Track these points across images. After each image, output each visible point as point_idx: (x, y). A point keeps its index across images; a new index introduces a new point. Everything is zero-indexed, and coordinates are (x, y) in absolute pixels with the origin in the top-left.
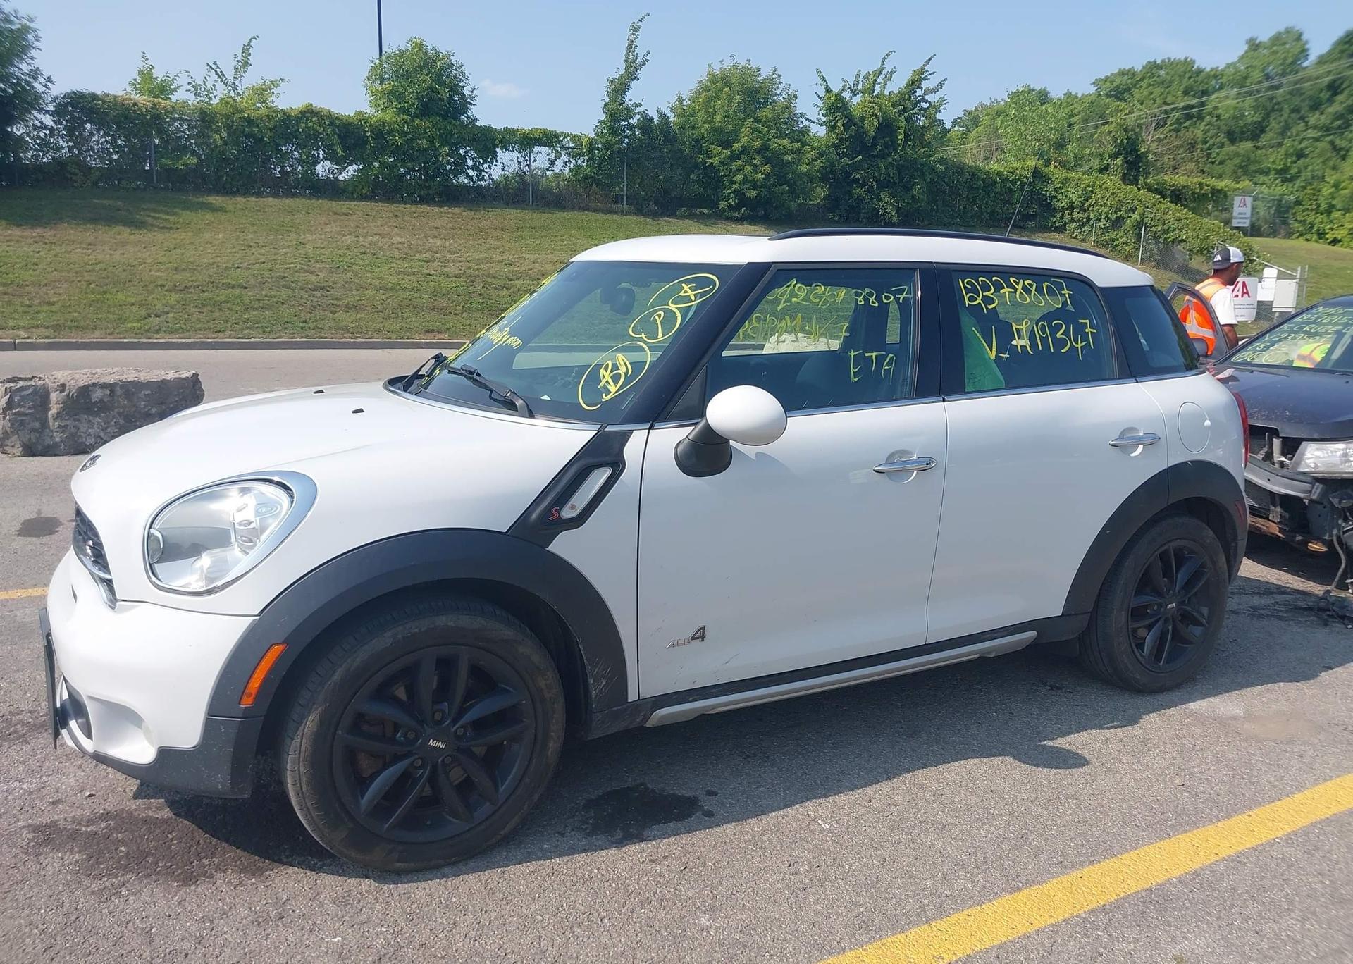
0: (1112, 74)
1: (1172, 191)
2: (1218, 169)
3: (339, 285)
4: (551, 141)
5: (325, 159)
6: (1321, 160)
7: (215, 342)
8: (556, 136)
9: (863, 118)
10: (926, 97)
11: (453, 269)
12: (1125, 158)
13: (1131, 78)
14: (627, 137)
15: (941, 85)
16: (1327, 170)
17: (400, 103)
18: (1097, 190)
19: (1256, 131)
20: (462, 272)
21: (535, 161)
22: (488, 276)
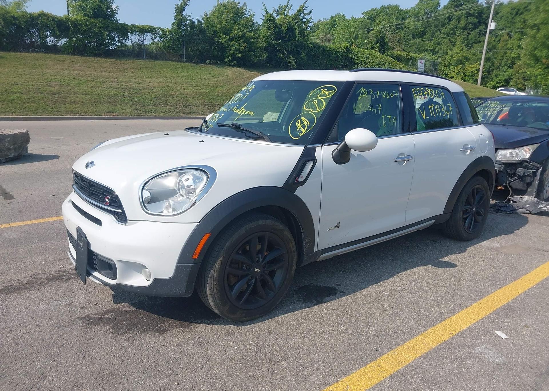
0: (369, 10)
1: (397, 57)
2: (409, 49)
3: (65, 92)
4: (152, 31)
5: (50, 36)
6: (446, 46)
7: (11, 118)
8: (154, 29)
9: (281, 25)
10: (305, 17)
11: (115, 85)
12: (380, 44)
13: (376, 12)
14: (184, 30)
15: (311, 12)
16: (448, 50)
17: (84, 12)
18: (371, 56)
19: (422, 34)
20: (119, 87)
21: (145, 39)
22: (130, 88)
